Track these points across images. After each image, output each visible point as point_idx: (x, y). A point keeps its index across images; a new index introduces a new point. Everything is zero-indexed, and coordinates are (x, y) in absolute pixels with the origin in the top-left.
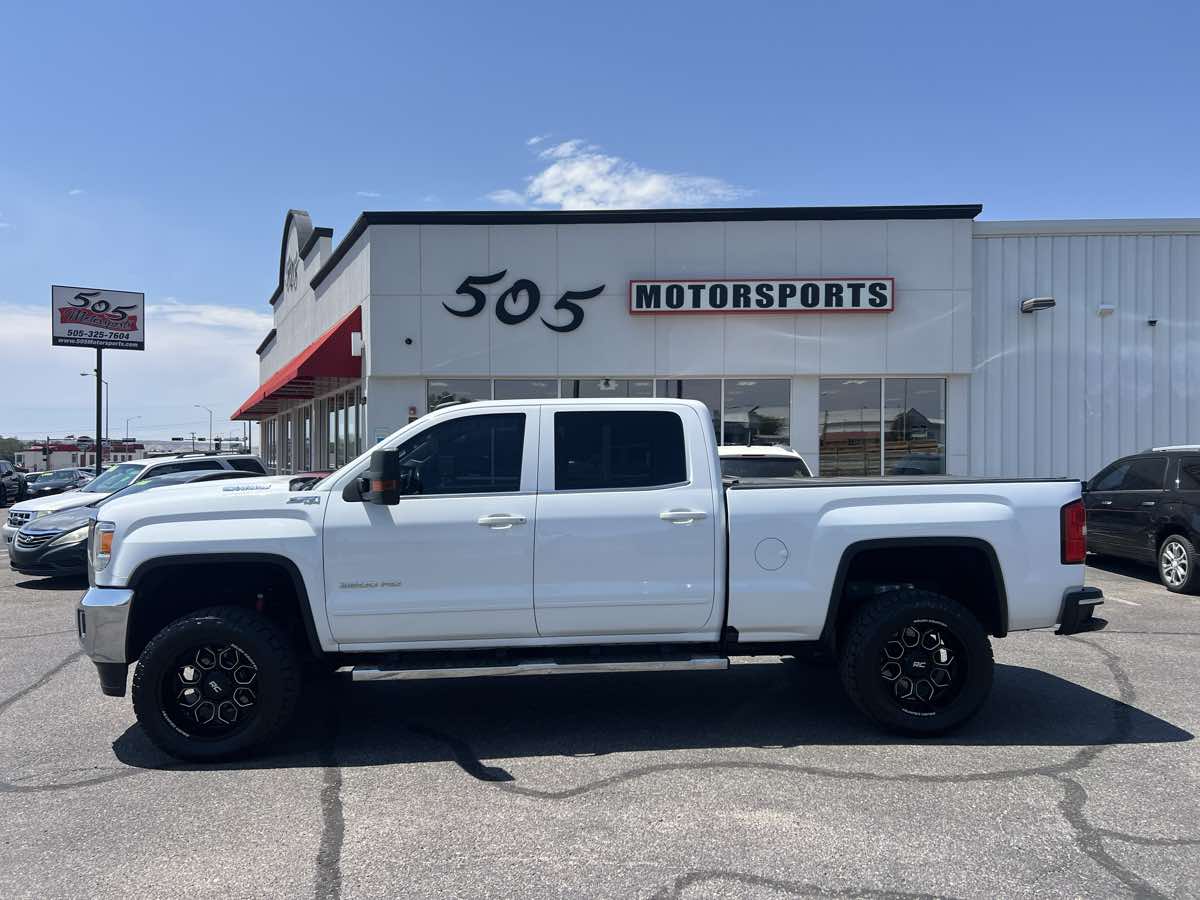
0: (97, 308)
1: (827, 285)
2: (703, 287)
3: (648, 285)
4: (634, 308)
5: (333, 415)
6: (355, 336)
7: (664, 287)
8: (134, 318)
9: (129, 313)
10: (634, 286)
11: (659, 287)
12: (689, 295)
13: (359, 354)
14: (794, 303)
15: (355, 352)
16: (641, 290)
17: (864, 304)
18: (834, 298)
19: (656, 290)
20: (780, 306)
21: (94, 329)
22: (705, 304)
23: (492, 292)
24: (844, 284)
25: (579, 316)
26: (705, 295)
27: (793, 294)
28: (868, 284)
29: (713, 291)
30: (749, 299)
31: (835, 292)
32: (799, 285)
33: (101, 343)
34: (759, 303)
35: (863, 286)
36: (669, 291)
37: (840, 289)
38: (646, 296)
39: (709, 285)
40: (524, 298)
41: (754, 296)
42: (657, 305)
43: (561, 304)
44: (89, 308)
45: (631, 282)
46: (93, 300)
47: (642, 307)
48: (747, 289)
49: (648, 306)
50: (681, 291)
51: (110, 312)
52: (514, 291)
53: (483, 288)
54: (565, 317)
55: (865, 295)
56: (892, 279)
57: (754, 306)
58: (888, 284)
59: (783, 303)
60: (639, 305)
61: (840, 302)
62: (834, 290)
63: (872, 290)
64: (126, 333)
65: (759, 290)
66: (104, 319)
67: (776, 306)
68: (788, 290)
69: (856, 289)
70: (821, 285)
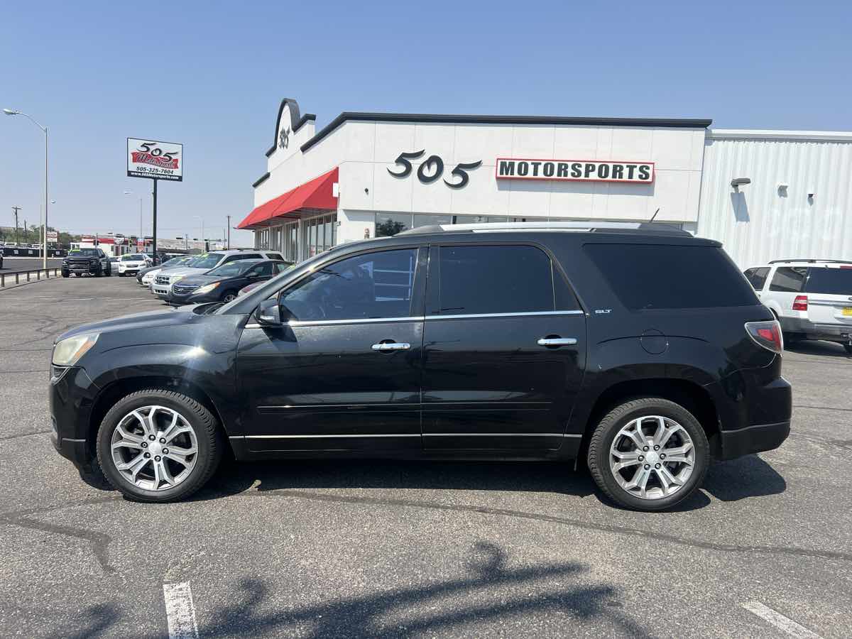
0: (154, 153)
1: (614, 166)
2: (540, 164)
3: (508, 162)
4: (499, 175)
6: (335, 186)
7: (517, 163)
8: (176, 160)
9: (174, 157)
10: (499, 161)
11: (514, 163)
12: (531, 168)
13: (337, 196)
15: (335, 194)
16: (503, 164)
17: (636, 178)
18: (618, 173)
19: (512, 165)
20: (585, 177)
21: (153, 167)
22: (541, 175)
23: (416, 164)
24: (624, 165)
25: (466, 179)
26: (541, 168)
27: (593, 170)
28: (639, 166)
29: (546, 166)
31: (618, 170)
32: (597, 165)
33: (157, 176)
34: (573, 174)
35: (636, 167)
36: (520, 166)
37: (622, 168)
38: (506, 167)
39: (543, 163)
40: (434, 167)
41: (570, 170)
42: (512, 173)
43: (456, 172)
44: (150, 153)
45: (498, 159)
46: (152, 148)
47: (503, 175)
48: (566, 166)
49: (507, 174)
50: (526, 166)
51: (162, 156)
52: (429, 163)
53: (411, 161)
55: (636, 172)
56: (653, 164)
57: (569, 176)
58: (651, 166)
59: (587, 175)
60: (502, 173)
61: (621, 176)
62: (618, 168)
63: (641, 169)
64: (171, 170)
65: (573, 167)
66: (158, 160)
67: (582, 177)
68: (591, 167)
69: (631, 168)
70: (611, 166)
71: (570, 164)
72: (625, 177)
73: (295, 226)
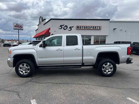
13: (50, 32)
14: (92, 28)
17: (98, 29)
22: (83, 28)
25: (71, 29)
26: (83, 27)
31: (96, 27)
33: (19, 29)
34: (88, 28)
38: (78, 27)
40: (66, 27)
45: (76, 26)
46: (18, 25)
50: (81, 27)
53: (62, 26)
54: (70, 29)
58: (101, 27)
64: (21, 28)
66: (19, 27)
67: (90, 29)
69: (98, 27)
70: (94, 27)
73: (43, 37)
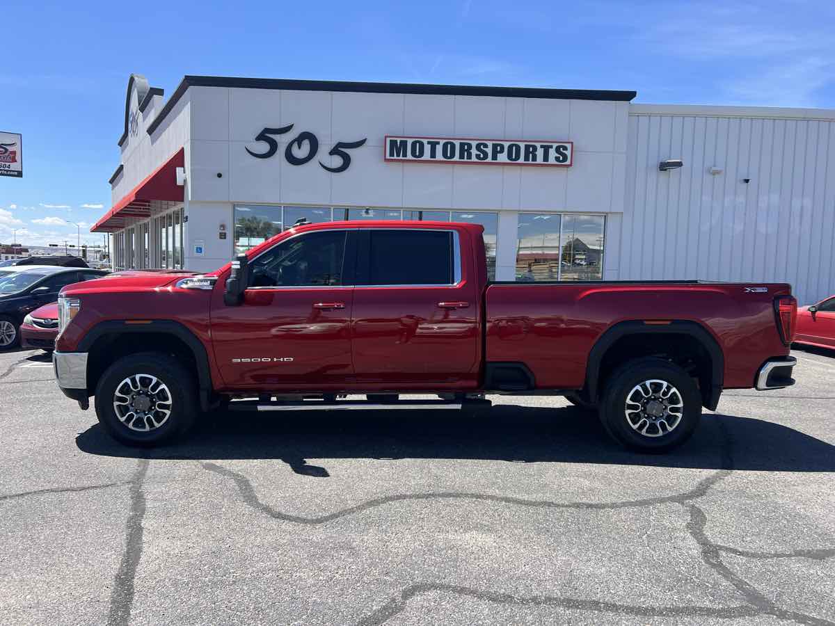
1: (526, 146)
2: (438, 143)
3: (398, 140)
4: (388, 157)
5: (164, 230)
6: (179, 170)
7: (410, 142)
8: (14, 153)
9: (10, 149)
10: (388, 140)
11: (406, 141)
12: (427, 148)
13: (183, 184)
14: (503, 157)
15: (179, 182)
16: (393, 143)
17: (552, 160)
18: (531, 155)
19: (404, 144)
20: (493, 159)
22: (439, 156)
23: (283, 140)
24: (538, 145)
25: (347, 161)
26: (439, 149)
27: (502, 151)
28: (555, 145)
29: (445, 146)
30: (471, 153)
31: (530, 151)
32: (506, 145)
34: (478, 156)
35: (551, 147)
36: (414, 144)
37: (535, 148)
38: (397, 148)
39: (442, 142)
40: (306, 145)
41: (474, 152)
42: (405, 155)
43: (334, 152)
45: (386, 137)
47: (393, 156)
48: (470, 146)
49: (398, 155)
50: (422, 145)
52: (299, 140)
53: (276, 137)
54: (337, 161)
55: (553, 154)
56: (572, 143)
57: (474, 159)
58: (569, 146)
59: (494, 157)
60: (392, 154)
61: (534, 159)
62: (531, 149)
63: (558, 150)
64: (7, 164)
65: (478, 147)
67: (489, 159)
68: (499, 148)
69: (546, 149)
70: (522, 145)
71: (474, 144)
72: (540, 159)
